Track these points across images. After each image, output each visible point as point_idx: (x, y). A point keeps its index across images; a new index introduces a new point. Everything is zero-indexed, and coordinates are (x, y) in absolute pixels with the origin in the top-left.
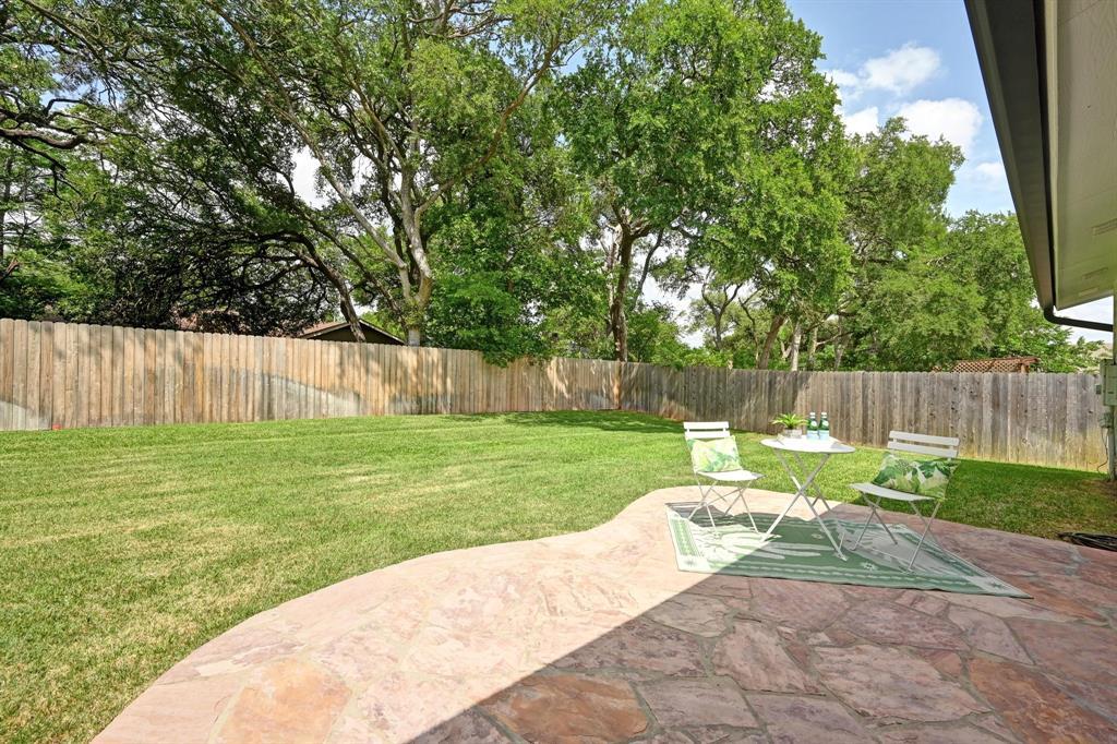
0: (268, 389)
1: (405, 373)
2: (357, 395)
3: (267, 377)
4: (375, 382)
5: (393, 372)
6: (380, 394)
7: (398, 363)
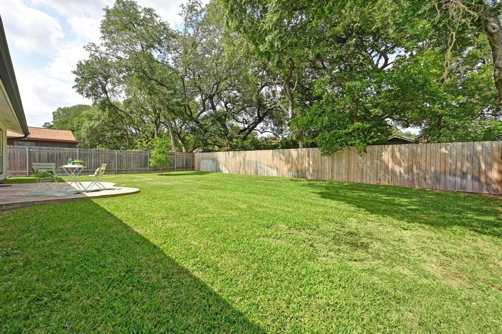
0: (257, 166)
1: (293, 160)
2: (277, 169)
3: (257, 162)
4: (283, 163)
5: (288, 158)
6: (285, 168)
7: (290, 154)
